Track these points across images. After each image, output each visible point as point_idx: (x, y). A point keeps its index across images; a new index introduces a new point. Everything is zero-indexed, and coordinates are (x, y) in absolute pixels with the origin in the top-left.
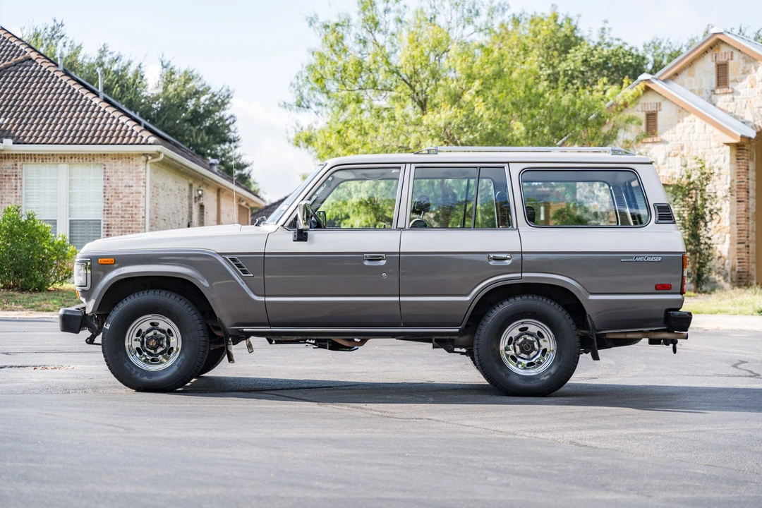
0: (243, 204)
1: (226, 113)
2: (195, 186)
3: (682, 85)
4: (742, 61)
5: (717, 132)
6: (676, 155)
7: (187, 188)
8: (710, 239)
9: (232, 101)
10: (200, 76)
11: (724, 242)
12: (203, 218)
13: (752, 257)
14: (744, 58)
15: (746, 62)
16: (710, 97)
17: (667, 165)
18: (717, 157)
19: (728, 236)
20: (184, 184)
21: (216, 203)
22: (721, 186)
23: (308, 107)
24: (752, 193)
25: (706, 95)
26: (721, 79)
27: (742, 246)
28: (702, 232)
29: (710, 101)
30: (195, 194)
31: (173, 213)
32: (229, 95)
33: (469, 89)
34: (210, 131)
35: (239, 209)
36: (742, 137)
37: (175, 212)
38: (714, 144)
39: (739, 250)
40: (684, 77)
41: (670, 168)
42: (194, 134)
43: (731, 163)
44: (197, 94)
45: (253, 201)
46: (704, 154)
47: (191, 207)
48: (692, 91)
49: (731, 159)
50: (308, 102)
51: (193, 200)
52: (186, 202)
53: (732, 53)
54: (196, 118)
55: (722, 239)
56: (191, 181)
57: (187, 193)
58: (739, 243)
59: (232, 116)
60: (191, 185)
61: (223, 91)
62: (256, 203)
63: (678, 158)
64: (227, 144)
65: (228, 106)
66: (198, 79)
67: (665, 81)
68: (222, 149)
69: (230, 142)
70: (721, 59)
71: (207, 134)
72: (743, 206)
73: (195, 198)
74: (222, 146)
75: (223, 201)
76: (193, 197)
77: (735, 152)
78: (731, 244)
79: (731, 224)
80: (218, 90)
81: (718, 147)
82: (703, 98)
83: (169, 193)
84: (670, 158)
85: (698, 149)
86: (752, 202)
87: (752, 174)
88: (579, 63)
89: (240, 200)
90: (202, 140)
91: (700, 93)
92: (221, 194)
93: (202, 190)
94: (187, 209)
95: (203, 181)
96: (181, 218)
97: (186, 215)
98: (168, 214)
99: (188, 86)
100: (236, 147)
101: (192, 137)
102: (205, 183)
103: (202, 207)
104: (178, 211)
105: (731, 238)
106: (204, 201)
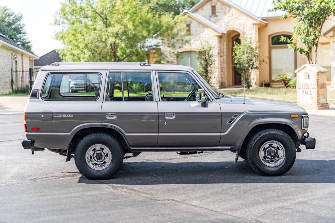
0: (31, 59)
1: (21, 23)
2: (14, 54)
3: (199, 14)
4: (221, 5)
5: (213, 31)
6: (198, 40)
7: (10, 55)
8: (211, 71)
9: (23, 18)
10: (10, 9)
11: (216, 72)
12: (17, 66)
13: (226, 77)
14: (222, 4)
15: (222, 5)
16: (209, 19)
17: (194, 44)
18: (213, 41)
19: (217, 70)
20: (9, 53)
21: (21, 60)
22: (215, 52)
23: (59, 24)
24: (225, 53)
25: (208, 18)
26: (214, 12)
27: (222, 73)
28: (209, 69)
29: (209, 20)
30: (13, 57)
31: (6, 65)
32: (22, 16)
33: (125, 18)
34: (15, 29)
35: (30, 61)
36: (222, 33)
37: (7, 65)
38: (212, 36)
39: (221, 75)
40: (200, 11)
41: (196, 45)
42: (9, 31)
43: (218, 43)
44: (9, 15)
45: (35, 57)
46: (208, 40)
47: (12, 62)
48: (203, 16)
49: (218, 42)
50: (59, 22)
51: (13, 59)
52: (10, 61)
53: (217, 2)
54: (10, 25)
55: (215, 71)
56: (12, 52)
57: (10, 57)
58: (221, 72)
59: (23, 24)
60: (12, 54)
61: (20, 14)
62: (36, 58)
63: (199, 41)
64: (22, 34)
65: (22, 20)
66: (9, 10)
67: (193, 12)
68: (20, 36)
69: (23, 33)
70: (213, 4)
71: (14, 31)
72: (222, 58)
73: (14, 58)
74: (20, 35)
75: (24, 58)
76: (13, 58)
77: (219, 39)
78: (219, 72)
79: (219, 65)
80: (17, 14)
81: (213, 37)
82: (207, 19)
83: (4, 57)
84: (196, 41)
85: (206, 38)
86: (225, 57)
87: (225, 47)
88: (155, 4)
89: (30, 57)
90: (12, 33)
91: (205, 17)
92: (23, 56)
93: (16, 56)
94: (11, 63)
95: (16, 52)
96: (9, 67)
97: (11, 65)
98: (4, 66)
99: (5, 13)
100: (25, 35)
101: (8, 32)
102: (17, 52)
103: (16, 61)
104: (8, 64)
105: (219, 70)
106: (17, 59)
